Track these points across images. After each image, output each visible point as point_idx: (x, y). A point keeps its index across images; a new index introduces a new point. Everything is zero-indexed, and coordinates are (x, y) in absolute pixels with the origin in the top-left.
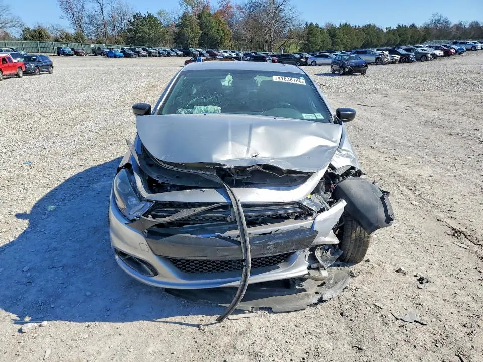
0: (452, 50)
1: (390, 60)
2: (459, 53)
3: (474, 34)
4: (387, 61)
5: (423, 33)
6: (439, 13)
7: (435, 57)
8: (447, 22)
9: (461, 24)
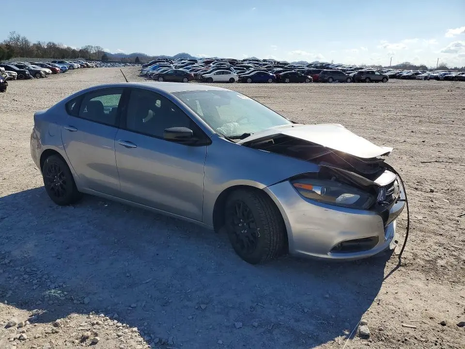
0: (57, 69)
1: (8, 76)
2: (63, 71)
3: (54, 54)
4: (6, 77)
5: (6, 51)
6: (16, 32)
7: (47, 73)
8: (26, 41)
9: (40, 44)
